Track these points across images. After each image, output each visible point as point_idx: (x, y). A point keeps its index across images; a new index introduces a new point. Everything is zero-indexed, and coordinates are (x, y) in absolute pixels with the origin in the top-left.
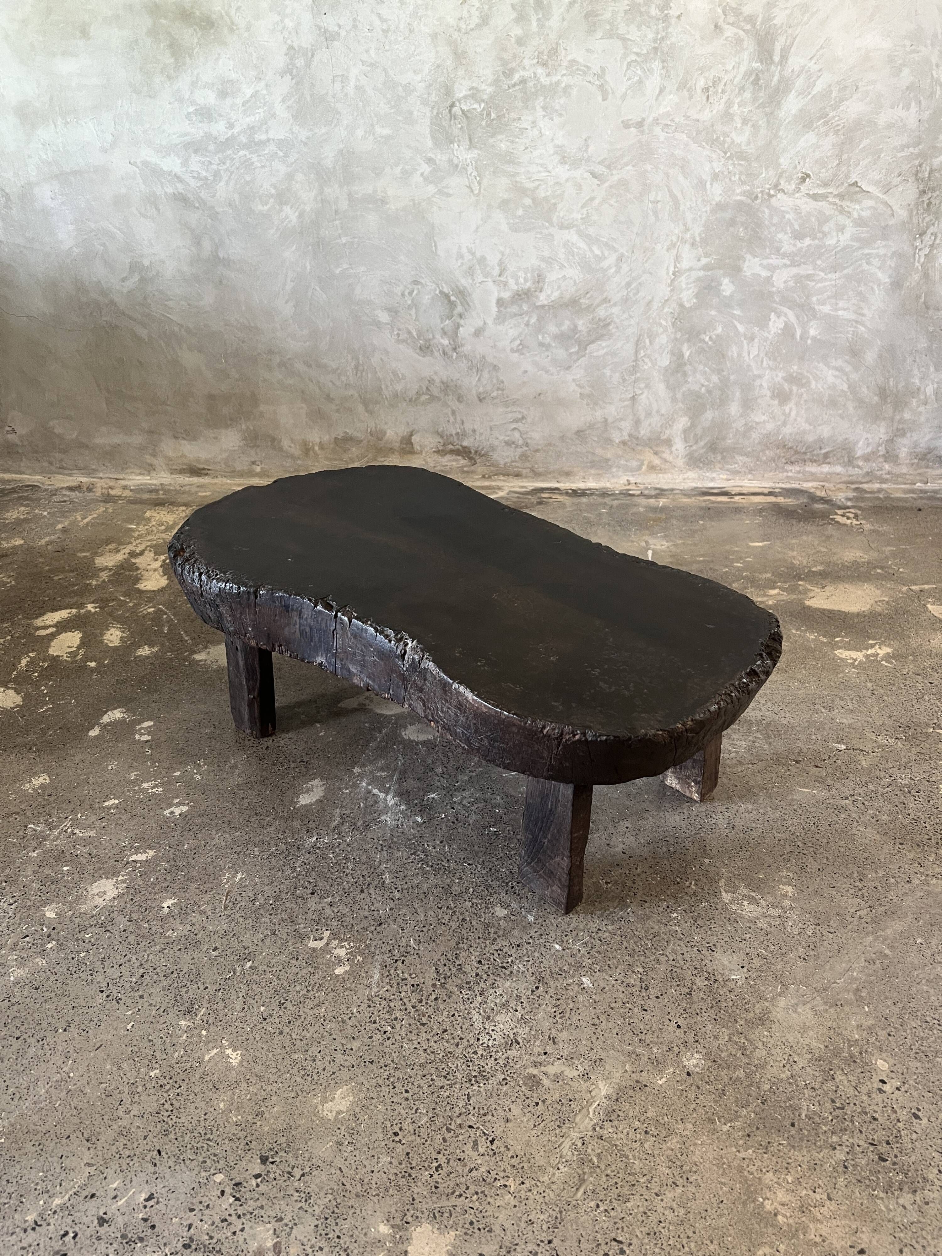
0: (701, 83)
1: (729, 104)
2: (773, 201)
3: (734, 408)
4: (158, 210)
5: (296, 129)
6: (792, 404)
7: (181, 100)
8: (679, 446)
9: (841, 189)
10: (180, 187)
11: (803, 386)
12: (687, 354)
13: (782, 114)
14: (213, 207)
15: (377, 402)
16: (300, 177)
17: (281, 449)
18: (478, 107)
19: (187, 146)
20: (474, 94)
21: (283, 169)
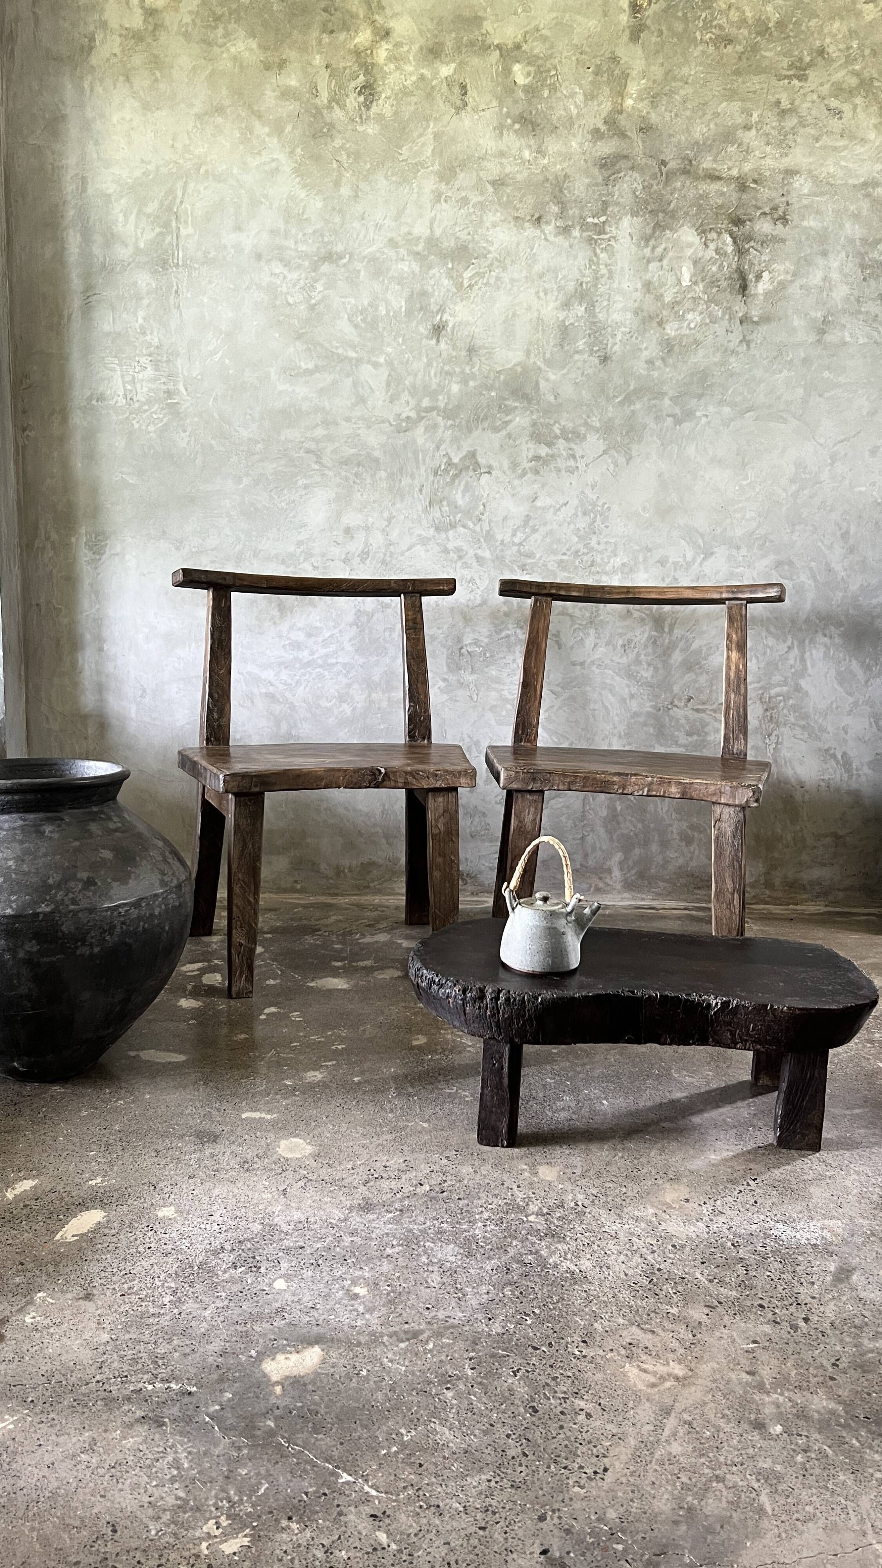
0: (620, 642)
1: (638, 654)
2: (671, 712)
3: (654, 847)
4: (252, 702)
5: (356, 657)
6: (695, 845)
7: (280, 637)
8: (616, 873)
9: (714, 706)
10: (271, 689)
11: (701, 832)
12: (619, 808)
13: (672, 661)
14: (292, 703)
15: (395, 837)
16: (356, 686)
17: (318, 872)
18: (478, 650)
19: (280, 664)
20: (476, 643)
21: (345, 681)
